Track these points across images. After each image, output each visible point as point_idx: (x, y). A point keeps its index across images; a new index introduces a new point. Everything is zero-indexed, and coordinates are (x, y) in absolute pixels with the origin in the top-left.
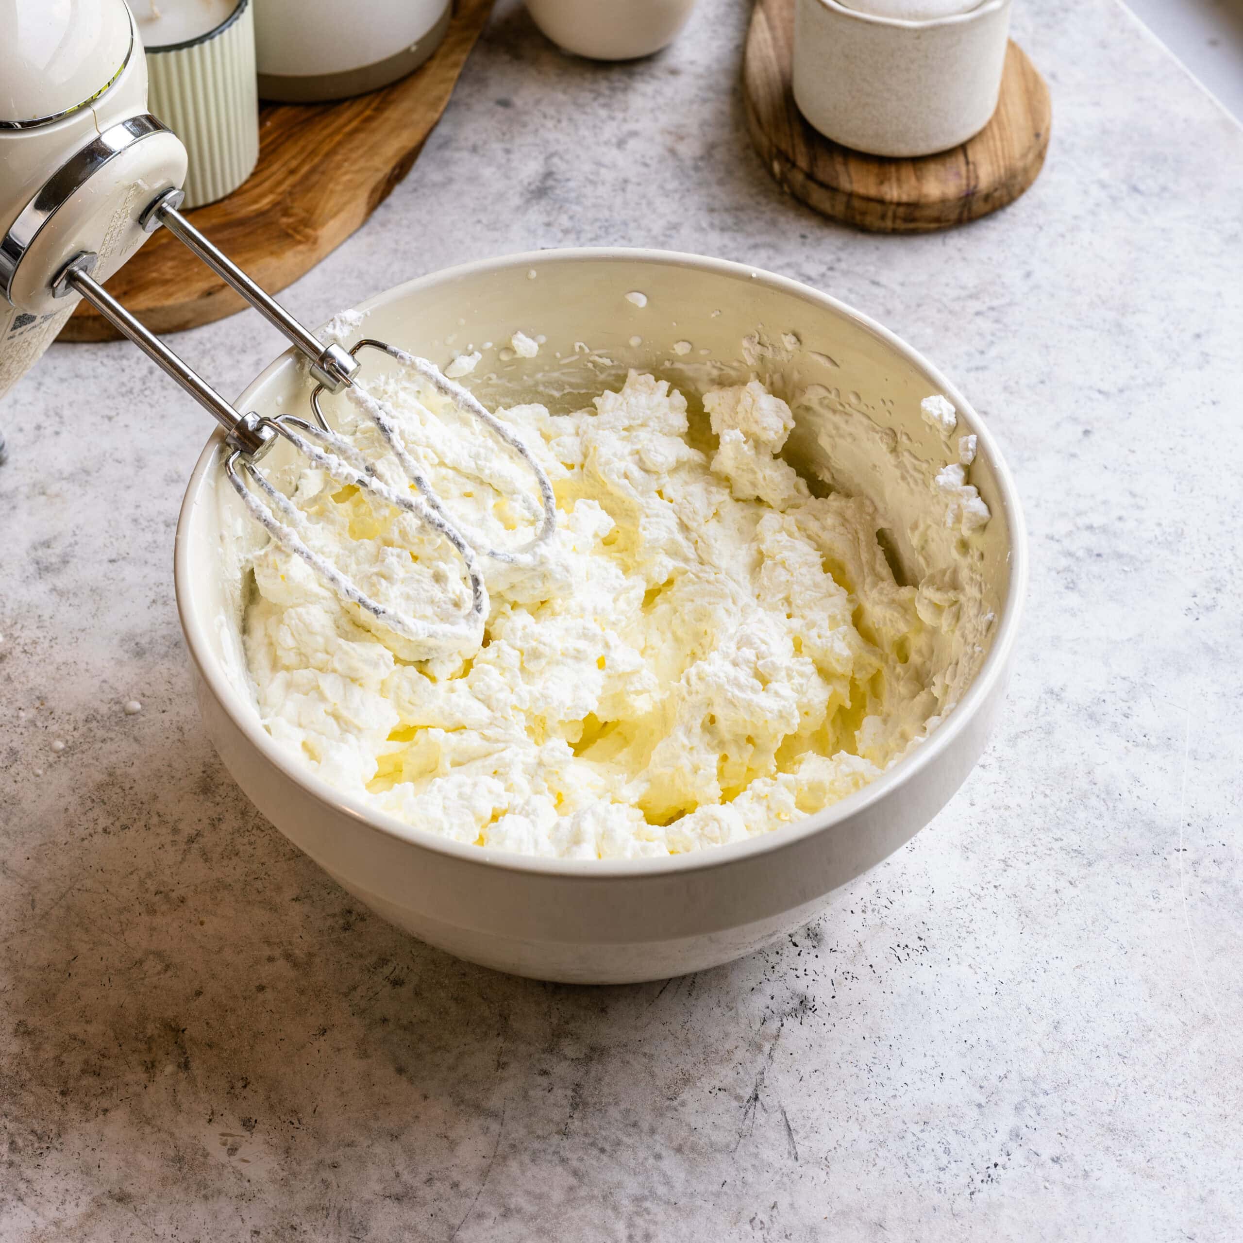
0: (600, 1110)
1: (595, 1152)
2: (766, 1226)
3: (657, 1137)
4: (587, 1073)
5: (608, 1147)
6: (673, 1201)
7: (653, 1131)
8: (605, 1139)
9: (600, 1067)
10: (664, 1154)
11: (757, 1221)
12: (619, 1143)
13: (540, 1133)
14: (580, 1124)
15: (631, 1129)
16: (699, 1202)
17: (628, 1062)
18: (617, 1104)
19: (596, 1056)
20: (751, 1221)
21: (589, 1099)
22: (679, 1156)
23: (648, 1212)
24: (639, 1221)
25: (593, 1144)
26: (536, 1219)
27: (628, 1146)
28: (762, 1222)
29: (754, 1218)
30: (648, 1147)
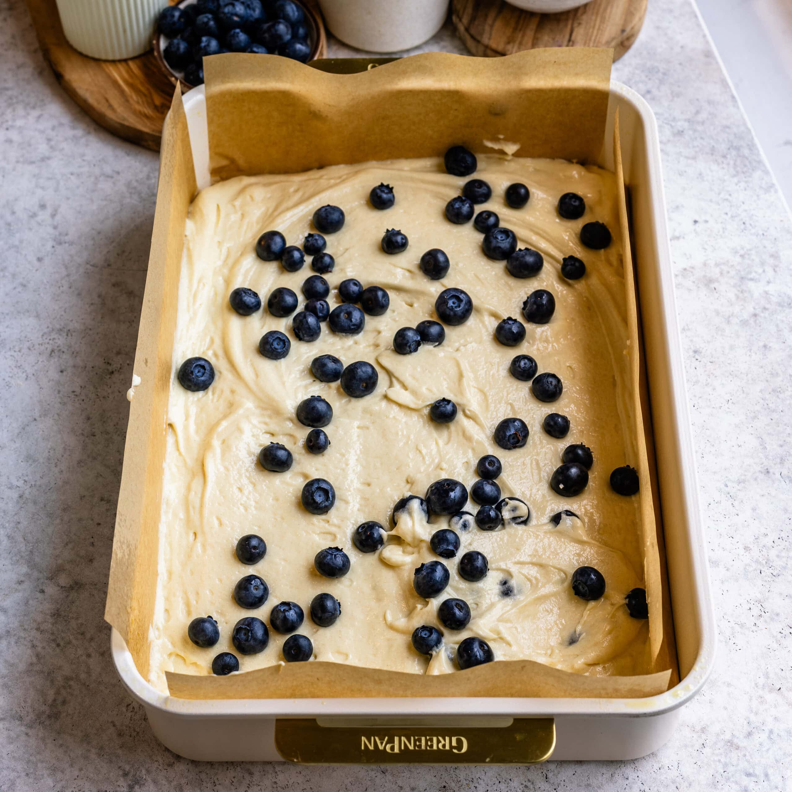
0: (66, 621)
1: (54, 645)
2: (135, 710)
3: (93, 644)
4: (67, 596)
5: (62, 644)
6: (87, 684)
7: (92, 639)
8: (63, 638)
9: (76, 594)
10: (93, 655)
11: (131, 706)
12: (70, 643)
13: (26, 627)
14: (51, 626)
15: (79, 636)
16: (102, 688)
17: (93, 595)
18: (77, 619)
19: (76, 588)
20: (128, 706)
21: (63, 612)
22: (101, 658)
23: (70, 687)
24: (63, 692)
25: (54, 640)
26: (5, 678)
27: (74, 646)
28: (133, 708)
29: (130, 704)
30: (86, 649)
